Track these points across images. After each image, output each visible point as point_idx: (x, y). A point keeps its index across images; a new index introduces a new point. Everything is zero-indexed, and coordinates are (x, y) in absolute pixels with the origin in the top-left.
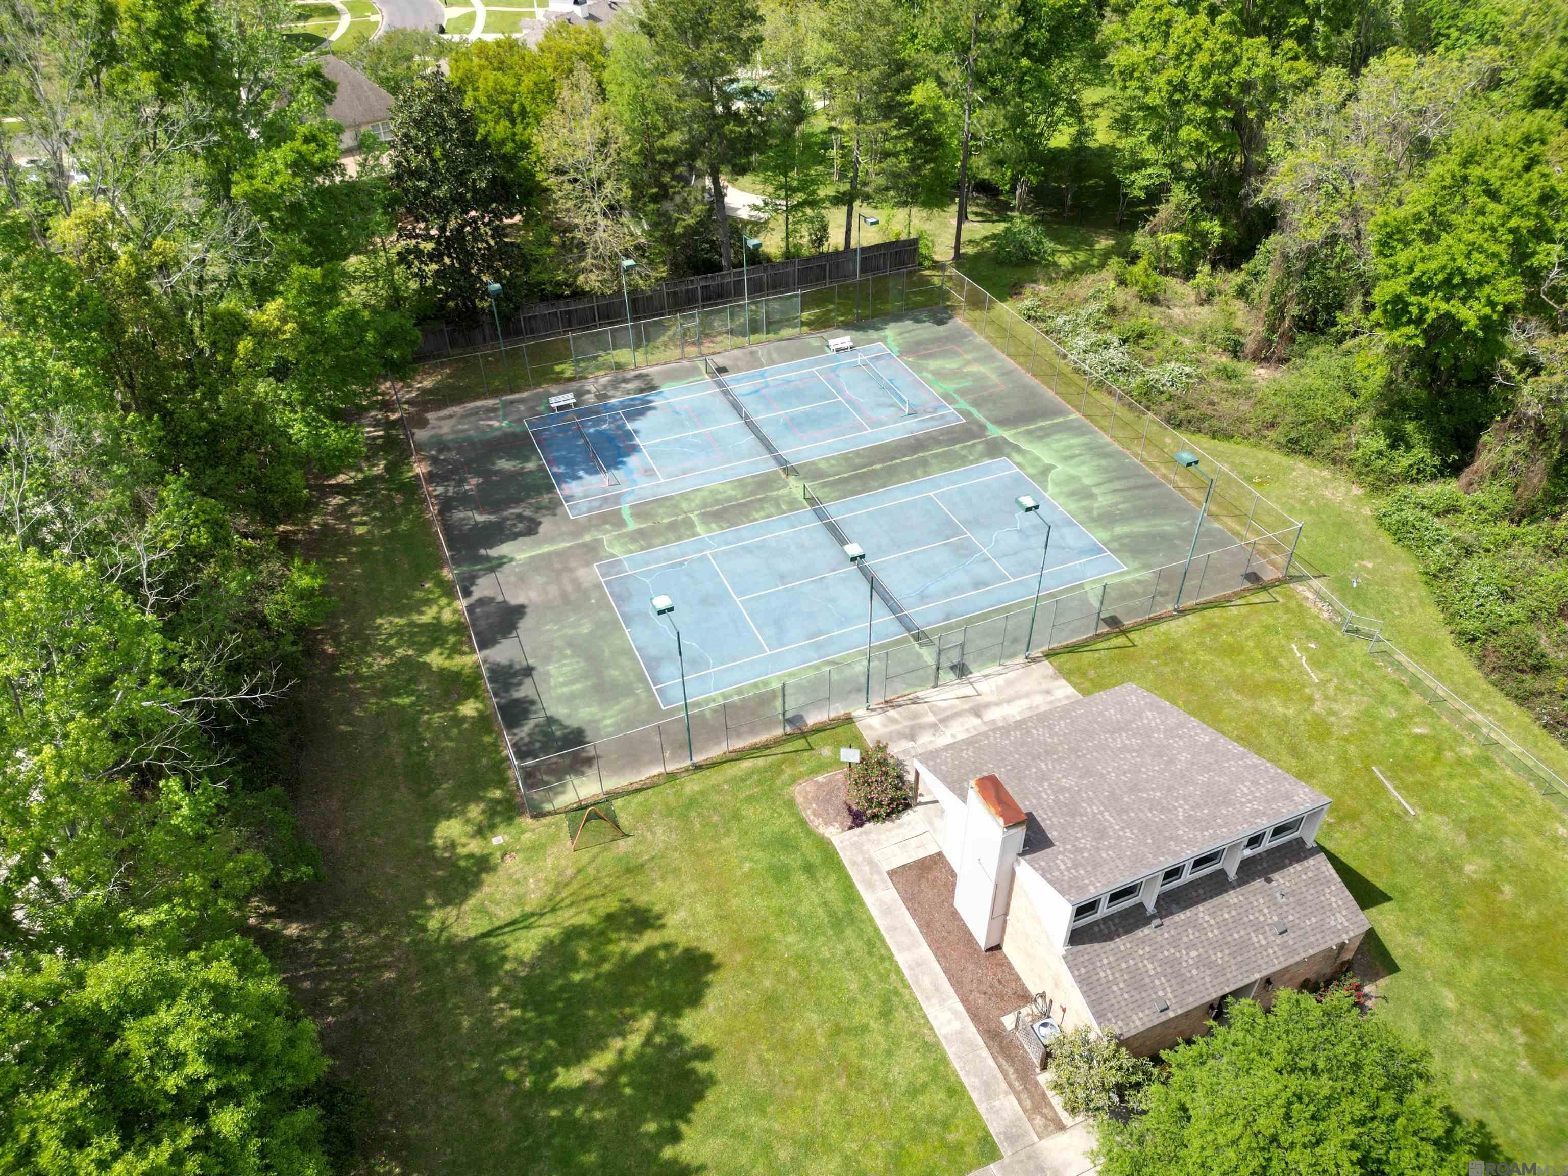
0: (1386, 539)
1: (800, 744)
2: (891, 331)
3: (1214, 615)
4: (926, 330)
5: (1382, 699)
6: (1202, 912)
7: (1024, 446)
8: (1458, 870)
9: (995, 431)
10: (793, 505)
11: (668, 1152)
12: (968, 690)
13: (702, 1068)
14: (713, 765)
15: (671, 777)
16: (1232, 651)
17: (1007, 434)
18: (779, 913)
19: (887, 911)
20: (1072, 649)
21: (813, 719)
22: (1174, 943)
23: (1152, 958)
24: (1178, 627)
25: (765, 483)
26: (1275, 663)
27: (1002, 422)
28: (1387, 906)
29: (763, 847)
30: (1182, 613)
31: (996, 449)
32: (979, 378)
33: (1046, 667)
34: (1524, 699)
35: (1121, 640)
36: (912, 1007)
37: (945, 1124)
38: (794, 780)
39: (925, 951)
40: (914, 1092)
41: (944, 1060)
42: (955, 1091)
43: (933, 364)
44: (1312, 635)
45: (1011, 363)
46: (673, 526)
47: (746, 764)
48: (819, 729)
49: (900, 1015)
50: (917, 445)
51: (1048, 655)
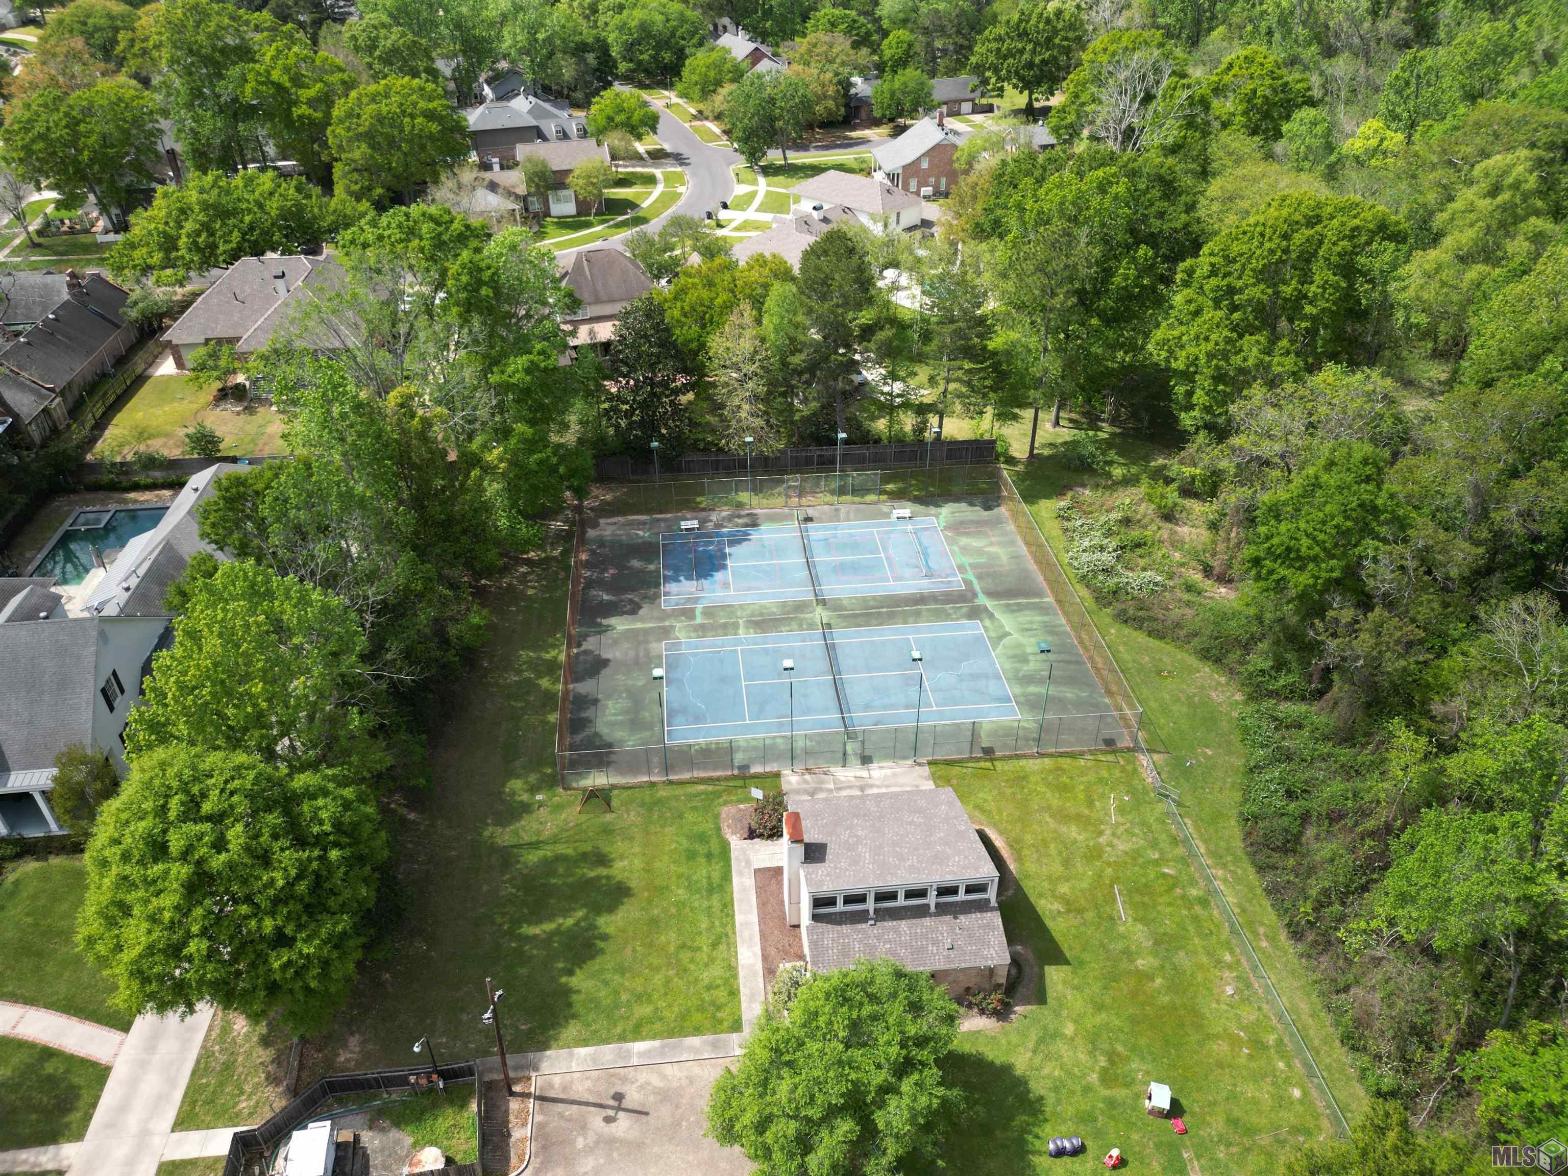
1: (740, 783)
2: (947, 512)
3: (1065, 762)
4: (975, 513)
5: (1154, 844)
6: (904, 925)
7: (997, 615)
8: (1132, 961)
9: (983, 600)
10: (811, 626)
11: (564, 980)
12: (864, 774)
13: (600, 944)
14: (681, 783)
15: (653, 784)
16: (1063, 789)
17: (989, 604)
18: (680, 876)
19: (744, 890)
20: (949, 763)
21: (756, 769)
22: (878, 937)
23: (860, 942)
24: (1032, 765)
25: (801, 607)
26: (1090, 804)
27: (991, 594)
28: (1065, 967)
29: (689, 838)
30: (1041, 755)
31: (976, 613)
32: (994, 557)
33: (926, 771)
34: (1261, 869)
35: (988, 765)
36: (732, 946)
37: (719, 1008)
38: (726, 803)
39: (754, 918)
40: (709, 988)
41: (735, 976)
42: (734, 993)
43: (964, 541)
44: (1132, 791)
45: (1024, 550)
46: (725, 626)
47: (702, 787)
48: (756, 776)
49: (723, 947)
50: (920, 599)
51: (930, 763)
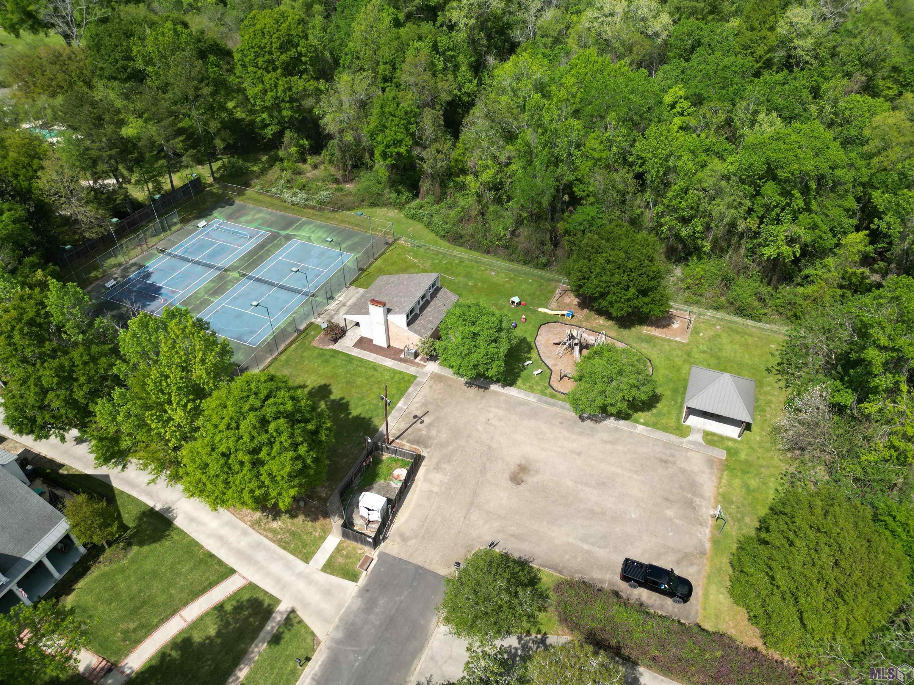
0: (411, 221)
1: (304, 334)
2: (216, 213)
3: (384, 256)
6: (428, 309)
7: (297, 234)
9: (283, 233)
11: (350, 417)
12: (337, 302)
13: (344, 401)
14: (284, 351)
15: (275, 359)
16: (393, 263)
17: (288, 232)
18: (334, 368)
19: (359, 353)
20: (356, 280)
21: (302, 328)
24: (378, 263)
26: (406, 262)
27: (284, 229)
29: (317, 358)
30: (376, 259)
31: (288, 238)
32: (263, 219)
33: (352, 288)
35: (366, 273)
36: (380, 366)
37: (403, 378)
38: (310, 342)
39: (374, 355)
40: (393, 378)
41: (394, 370)
42: (401, 373)
43: (243, 219)
44: (410, 252)
45: (270, 210)
46: (201, 303)
47: (294, 346)
48: (306, 329)
49: (379, 368)
50: (261, 246)
51: (351, 284)
